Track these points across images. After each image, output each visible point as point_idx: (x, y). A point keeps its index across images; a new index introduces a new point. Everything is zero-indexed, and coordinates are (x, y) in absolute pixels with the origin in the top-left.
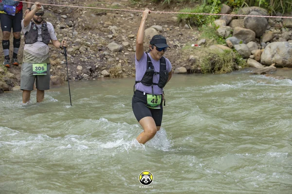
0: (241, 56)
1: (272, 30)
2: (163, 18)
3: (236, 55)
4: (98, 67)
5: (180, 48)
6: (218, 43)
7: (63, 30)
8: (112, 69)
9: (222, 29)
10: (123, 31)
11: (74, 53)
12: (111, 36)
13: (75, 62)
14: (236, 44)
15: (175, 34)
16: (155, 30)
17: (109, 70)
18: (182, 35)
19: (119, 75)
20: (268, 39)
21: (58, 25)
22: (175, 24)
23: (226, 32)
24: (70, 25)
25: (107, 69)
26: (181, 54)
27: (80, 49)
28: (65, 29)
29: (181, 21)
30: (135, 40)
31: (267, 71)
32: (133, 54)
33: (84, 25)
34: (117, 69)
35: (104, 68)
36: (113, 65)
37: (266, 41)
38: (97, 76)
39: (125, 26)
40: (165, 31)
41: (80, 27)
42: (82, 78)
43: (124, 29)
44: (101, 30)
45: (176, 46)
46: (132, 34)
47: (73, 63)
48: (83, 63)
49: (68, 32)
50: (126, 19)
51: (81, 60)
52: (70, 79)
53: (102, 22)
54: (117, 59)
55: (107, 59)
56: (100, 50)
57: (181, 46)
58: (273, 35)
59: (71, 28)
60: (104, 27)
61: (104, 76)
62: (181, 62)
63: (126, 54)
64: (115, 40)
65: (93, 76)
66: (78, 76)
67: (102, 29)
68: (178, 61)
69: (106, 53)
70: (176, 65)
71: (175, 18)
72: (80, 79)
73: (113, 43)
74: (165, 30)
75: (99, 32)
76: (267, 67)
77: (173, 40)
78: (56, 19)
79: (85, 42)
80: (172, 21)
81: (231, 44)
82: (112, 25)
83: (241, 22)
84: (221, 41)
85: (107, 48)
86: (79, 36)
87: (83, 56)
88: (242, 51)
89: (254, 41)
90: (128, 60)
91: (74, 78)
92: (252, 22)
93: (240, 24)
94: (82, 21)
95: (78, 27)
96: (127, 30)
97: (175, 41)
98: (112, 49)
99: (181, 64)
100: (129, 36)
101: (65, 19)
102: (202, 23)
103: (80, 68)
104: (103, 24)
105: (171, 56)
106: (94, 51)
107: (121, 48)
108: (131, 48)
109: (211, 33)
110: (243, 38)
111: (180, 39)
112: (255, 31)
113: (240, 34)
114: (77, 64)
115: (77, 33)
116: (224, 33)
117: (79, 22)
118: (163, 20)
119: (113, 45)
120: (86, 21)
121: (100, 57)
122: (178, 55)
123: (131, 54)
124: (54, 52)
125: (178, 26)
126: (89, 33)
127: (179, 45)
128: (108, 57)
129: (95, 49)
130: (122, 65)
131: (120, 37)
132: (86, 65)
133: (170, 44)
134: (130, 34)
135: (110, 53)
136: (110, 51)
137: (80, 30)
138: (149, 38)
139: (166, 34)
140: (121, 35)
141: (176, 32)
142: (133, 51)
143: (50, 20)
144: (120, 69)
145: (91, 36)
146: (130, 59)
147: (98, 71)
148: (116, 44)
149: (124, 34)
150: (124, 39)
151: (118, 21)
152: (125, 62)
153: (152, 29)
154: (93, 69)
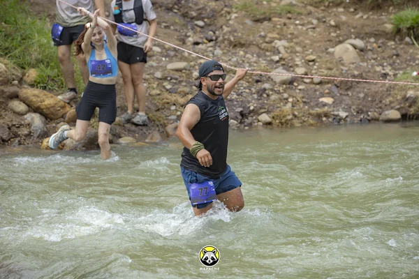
2: (368, 25)
4: (253, 110)
5: (393, 78)
7: (196, 46)
8: (277, 112)
10: (298, 49)
12: (277, 58)
15: (386, 55)
16: (351, 48)
17: (272, 114)
18: (398, 55)
19: (287, 122)
21: (190, 39)
22: (389, 36)
24: (209, 38)
25: (268, 112)
26: (394, 88)
28: (200, 46)
29: (399, 31)
30: (317, 64)
32: (311, 89)
33: (232, 39)
34: (285, 113)
35: (263, 111)
36: (279, 105)
38: (251, 124)
39: (302, 41)
40: (370, 50)
41: (226, 42)
43: (300, 46)
44: (260, 48)
45: (385, 76)
46: (312, 54)
48: (229, 103)
49: (206, 51)
50: (304, 29)
53: (262, 34)
54: (286, 95)
55: (268, 95)
56: (258, 81)
57: (394, 75)
59: (211, 44)
60: (267, 43)
61: (264, 124)
62: (391, 102)
63: (300, 87)
64: (283, 65)
65: (246, 124)
67: (264, 45)
68: (387, 101)
69: (267, 86)
70: (383, 106)
71: (389, 27)
73: (280, 70)
74: (369, 48)
75: (256, 50)
77: (382, 65)
78: (187, 28)
80: (384, 32)
82: (280, 40)
85: (269, 77)
86: (224, 58)
90: (303, 98)
94: (230, 32)
95: (223, 42)
96: (305, 47)
97: (386, 66)
98: (278, 79)
99: (392, 105)
100: (307, 58)
101: (202, 27)
105: (376, 92)
106: (249, 82)
107: (293, 78)
108: (309, 78)
111: (394, 63)
115: (221, 52)
117: (225, 34)
118: (367, 30)
119: (279, 74)
120: (235, 31)
121: (258, 92)
122: (387, 90)
123: (309, 88)
124: (184, 84)
125: (394, 40)
126: (242, 53)
127: (391, 73)
128: (271, 93)
129: (250, 80)
130: (293, 106)
131: (291, 59)
132: (235, 106)
133: (375, 72)
134: (309, 55)
135: (274, 86)
136: (273, 83)
137: (225, 47)
138: (341, 61)
139: (370, 55)
140: (294, 56)
141: (389, 51)
142: (312, 83)
143: (176, 30)
144: (290, 112)
145: (244, 57)
146: (307, 96)
147: (254, 115)
148: (284, 71)
149: (298, 54)
150: (298, 63)
151: (289, 32)
152: (298, 101)
153: (347, 45)
154: (246, 111)
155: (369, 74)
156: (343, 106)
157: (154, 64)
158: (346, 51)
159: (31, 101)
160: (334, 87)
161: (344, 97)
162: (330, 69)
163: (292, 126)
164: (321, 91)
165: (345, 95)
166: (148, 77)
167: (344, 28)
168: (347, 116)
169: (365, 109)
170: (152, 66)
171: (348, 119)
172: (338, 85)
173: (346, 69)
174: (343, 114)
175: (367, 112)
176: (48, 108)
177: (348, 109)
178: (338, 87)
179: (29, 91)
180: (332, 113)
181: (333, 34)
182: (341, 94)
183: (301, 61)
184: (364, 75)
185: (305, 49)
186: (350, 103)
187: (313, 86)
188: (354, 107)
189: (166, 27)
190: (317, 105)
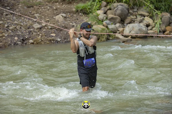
0: (112, 32)
1: (131, 16)
2: (67, 9)
3: (109, 31)
4: (27, 38)
6: (99, 24)
8: (35, 39)
9: (101, 16)
10: (43, 17)
11: (13, 30)
12: (35, 20)
13: (14, 35)
14: (109, 25)
16: (61, 17)
17: (34, 40)
18: (77, 19)
19: (39, 43)
20: (128, 22)
21: (5, 13)
22: (74, 13)
23: (103, 18)
24: (11, 13)
25: (32, 39)
27: (17, 27)
28: (8, 16)
29: (77, 11)
30: (50, 22)
31: (126, 41)
32: (48, 31)
34: (38, 39)
35: (30, 39)
36: (36, 37)
37: (127, 23)
38: (26, 43)
39: (44, 14)
40: (68, 17)
42: (18, 44)
43: (44, 16)
44: (29, 16)
45: (73, 26)
46: (48, 18)
47: (13, 36)
48: (18, 36)
49: (10, 17)
50: (45, 10)
51: (17, 34)
52: (10, 45)
53: (30, 12)
54: (39, 33)
55: (32, 33)
56: (28, 28)
57: (76, 26)
58: (131, 20)
59: (12, 15)
60: (32, 15)
61: (31, 43)
63: (44, 30)
64: (38, 22)
65: (24, 43)
66: (15, 43)
69: (32, 30)
71: (74, 10)
72: (16, 45)
73: (36, 24)
74: (67, 17)
76: (126, 38)
79: (20, 23)
80: (72, 11)
81: (106, 25)
82: (36, 14)
83: (113, 12)
84: (101, 23)
85: (33, 27)
86: (16, 20)
87: (18, 32)
88: (112, 29)
89: (120, 23)
90: (45, 34)
91: (13, 44)
92: (119, 12)
93: (112, 13)
94: (19, 11)
96: (45, 16)
97: (73, 23)
98: (36, 27)
100: (46, 20)
101: (9, 9)
102: (89, 12)
103: (16, 38)
104: (31, 13)
106: (25, 28)
107: (41, 27)
108: (47, 27)
109: (94, 19)
110: (113, 21)
111: (76, 22)
112: (120, 17)
113: (111, 19)
114: (15, 36)
115: (15, 18)
116: (102, 18)
118: (67, 11)
119: (36, 25)
120: (21, 11)
121: (29, 32)
124: (2, 29)
125: (76, 14)
126: (23, 18)
127: (75, 25)
128: (33, 32)
129: (26, 28)
130: (41, 37)
133: (70, 25)
135: (34, 30)
137: (17, 16)
138: (58, 21)
139: (68, 19)
140: (41, 19)
141: (74, 18)
142: (48, 29)
144: (40, 39)
145: (24, 20)
147: (27, 40)
148: (38, 25)
149: (43, 19)
150: (43, 22)
151: (40, 11)
152: (43, 35)
153: (60, 16)
154: (24, 39)
155: (68, 26)
156: (59, 37)
158: (59, 18)
160: (56, 30)
161: (59, 34)
164: (51, 31)
165: (59, 33)
167: (59, 10)
168: (60, 40)
169: (67, 38)
171: (61, 41)
173: (60, 24)
174: (59, 40)
175: (68, 39)
177: (61, 38)
178: (57, 30)
180: (55, 39)
181: (55, 12)
182: (58, 33)
184: (66, 26)
186: (61, 36)
188: (63, 37)
190: (50, 36)
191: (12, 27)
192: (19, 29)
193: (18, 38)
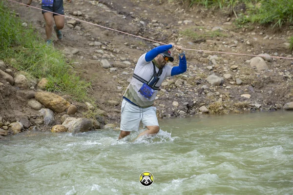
2: (272, 44)
4: (196, 103)
5: (291, 80)
8: (212, 105)
10: (225, 61)
11: (169, 87)
12: (211, 67)
13: (170, 98)
15: (286, 64)
16: (262, 60)
17: (209, 106)
19: (219, 112)
22: (287, 51)
25: (206, 105)
27: (176, 83)
30: (239, 71)
32: (235, 88)
34: (218, 105)
35: (202, 104)
36: (213, 100)
38: (194, 113)
39: (228, 56)
40: (274, 61)
41: (175, 57)
42: (179, 115)
43: (226, 59)
44: (199, 61)
45: (286, 78)
46: (235, 64)
47: (168, 99)
48: (179, 99)
50: (229, 47)
51: (176, 96)
52: (165, 116)
53: (200, 51)
54: (218, 93)
56: (198, 84)
60: (203, 57)
61: (203, 113)
62: (291, 97)
63: (227, 87)
64: (215, 72)
65: (191, 113)
66: (174, 113)
67: (201, 59)
68: (288, 96)
69: (204, 86)
70: (285, 99)
71: (287, 45)
72: (176, 116)
73: (213, 75)
74: (274, 59)
75: (197, 62)
77: (283, 71)
78: (148, 48)
80: (284, 48)
82: (212, 55)
85: (206, 81)
87: (179, 91)
90: (230, 94)
91: (170, 115)
96: (230, 59)
97: (286, 72)
98: (212, 82)
99: (292, 99)
100: (232, 67)
103: (175, 104)
105: (280, 90)
106: (192, 84)
107: (222, 81)
108: (233, 81)
111: (292, 69)
114: (173, 100)
118: (272, 47)
119: (213, 78)
121: (198, 91)
122: (288, 88)
123: (234, 88)
125: (291, 54)
127: (290, 77)
128: (207, 91)
130: (223, 100)
131: (221, 68)
132: (183, 101)
133: (279, 76)
134: (233, 65)
135: (209, 87)
136: (209, 85)
138: (255, 69)
139: (275, 64)
140: (223, 66)
141: (288, 61)
142: (236, 84)
143: (141, 49)
144: (221, 104)
146: (232, 94)
147: (196, 107)
148: (216, 77)
149: (225, 65)
150: (225, 70)
151: (219, 49)
152: (226, 97)
153: (259, 58)
154: (191, 105)
155: (275, 77)
156: (258, 99)
157: (127, 73)
158: (258, 61)
159: (44, 100)
160: (251, 86)
161: (258, 94)
162: (248, 74)
163: (223, 114)
164: (242, 89)
165: (259, 92)
166: (122, 82)
167: (256, 46)
168: (260, 107)
169: (273, 102)
170: (125, 74)
171: (261, 109)
172: (254, 85)
173: (259, 74)
174: (258, 105)
175: (275, 103)
176: (55, 105)
177: (261, 102)
178: (253, 87)
179: (42, 93)
180: (250, 105)
181: (248, 50)
182: (256, 92)
183: (227, 69)
184: (271, 78)
185: (230, 61)
186: (263, 97)
187: (237, 86)
188: (265, 100)
189: (133, 47)
190: (239, 99)
191: (167, 81)
192: (180, 86)
193: (179, 104)
